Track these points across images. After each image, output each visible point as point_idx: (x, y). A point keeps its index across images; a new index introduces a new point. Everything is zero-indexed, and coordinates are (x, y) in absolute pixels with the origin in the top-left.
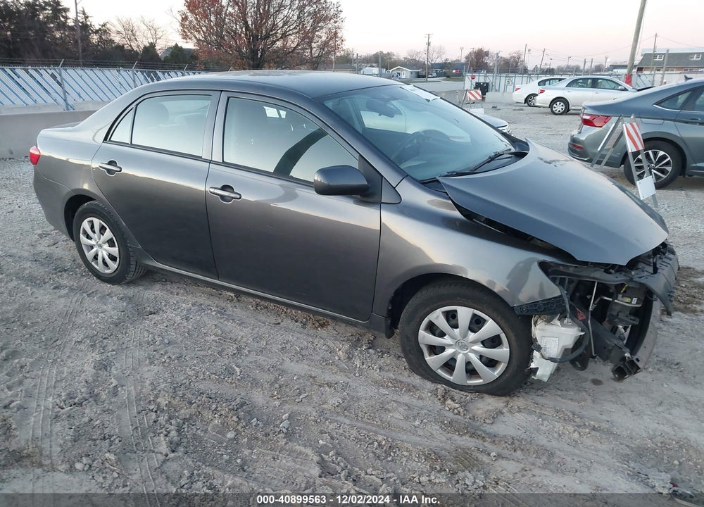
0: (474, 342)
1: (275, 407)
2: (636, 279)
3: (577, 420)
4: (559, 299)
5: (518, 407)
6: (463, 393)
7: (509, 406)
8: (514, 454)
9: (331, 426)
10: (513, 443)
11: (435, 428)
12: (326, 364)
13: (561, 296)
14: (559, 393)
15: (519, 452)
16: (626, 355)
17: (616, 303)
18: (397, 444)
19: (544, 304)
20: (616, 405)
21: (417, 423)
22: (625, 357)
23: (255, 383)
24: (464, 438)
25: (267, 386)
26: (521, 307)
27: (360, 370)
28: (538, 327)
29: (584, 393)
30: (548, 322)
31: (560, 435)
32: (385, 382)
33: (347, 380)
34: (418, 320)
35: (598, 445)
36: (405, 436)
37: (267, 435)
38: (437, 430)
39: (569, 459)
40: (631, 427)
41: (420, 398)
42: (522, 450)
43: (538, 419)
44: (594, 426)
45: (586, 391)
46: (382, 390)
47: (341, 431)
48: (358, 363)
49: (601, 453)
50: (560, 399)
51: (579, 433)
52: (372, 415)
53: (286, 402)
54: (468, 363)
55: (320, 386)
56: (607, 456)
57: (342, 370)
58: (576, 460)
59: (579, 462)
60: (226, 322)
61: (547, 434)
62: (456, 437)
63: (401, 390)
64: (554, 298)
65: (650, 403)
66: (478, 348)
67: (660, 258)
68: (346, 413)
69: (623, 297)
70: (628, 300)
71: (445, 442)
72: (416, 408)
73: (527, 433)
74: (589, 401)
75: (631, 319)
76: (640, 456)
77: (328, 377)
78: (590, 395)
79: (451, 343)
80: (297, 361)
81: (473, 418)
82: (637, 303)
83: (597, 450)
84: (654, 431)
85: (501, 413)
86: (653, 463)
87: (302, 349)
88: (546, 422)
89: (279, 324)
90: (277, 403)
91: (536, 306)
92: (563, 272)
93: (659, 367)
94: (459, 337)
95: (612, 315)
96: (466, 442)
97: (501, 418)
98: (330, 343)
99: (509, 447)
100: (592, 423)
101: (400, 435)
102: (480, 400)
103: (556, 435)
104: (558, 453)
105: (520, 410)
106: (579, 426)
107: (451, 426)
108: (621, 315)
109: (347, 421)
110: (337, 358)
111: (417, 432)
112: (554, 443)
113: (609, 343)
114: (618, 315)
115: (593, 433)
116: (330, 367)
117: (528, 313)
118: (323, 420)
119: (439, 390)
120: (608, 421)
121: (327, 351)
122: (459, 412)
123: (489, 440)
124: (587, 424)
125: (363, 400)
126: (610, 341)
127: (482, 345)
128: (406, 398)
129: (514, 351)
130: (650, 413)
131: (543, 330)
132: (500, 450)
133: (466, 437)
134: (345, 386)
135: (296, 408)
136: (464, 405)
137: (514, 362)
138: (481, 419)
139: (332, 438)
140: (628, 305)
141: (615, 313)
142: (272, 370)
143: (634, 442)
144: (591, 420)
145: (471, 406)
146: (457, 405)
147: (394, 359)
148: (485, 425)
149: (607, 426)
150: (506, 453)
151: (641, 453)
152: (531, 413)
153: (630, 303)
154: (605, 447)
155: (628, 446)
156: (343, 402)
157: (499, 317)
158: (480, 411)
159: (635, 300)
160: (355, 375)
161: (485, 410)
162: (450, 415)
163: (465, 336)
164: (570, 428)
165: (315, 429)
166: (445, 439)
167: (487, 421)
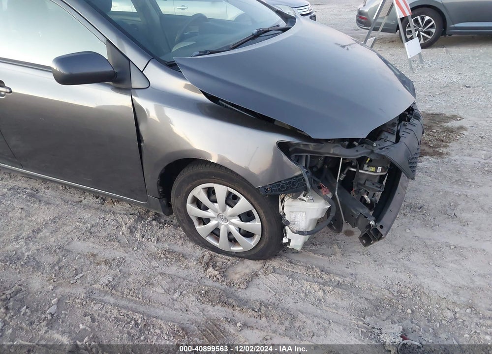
0: (232, 216)
1: (48, 292)
2: (377, 151)
3: (324, 276)
4: (300, 178)
5: (273, 268)
6: (227, 257)
7: (266, 267)
8: (260, 321)
9: (94, 308)
10: (260, 310)
11: (191, 300)
12: (109, 241)
13: (301, 175)
14: (314, 248)
15: (264, 319)
16: (371, 223)
17: (361, 173)
18: (152, 321)
19: (286, 184)
20: (362, 256)
21: (176, 295)
22: (370, 225)
23: (38, 267)
24: (216, 307)
25: (48, 269)
26: (265, 187)
27: (140, 243)
28: (285, 203)
29: (336, 247)
30: (295, 198)
31: (306, 295)
32: (159, 254)
33: (124, 255)
34: (184, 195)
35: (340, 303)
36: (162, 311)
37: (31, 323)
38: (194, 301)
39: (309, 322)
40: (372, 278)
41: (187, 268)
42: (267, 317)
43: (289, 278)
44: (339, 281)
45: (338, 244)
46: (154, 263)
47: (103, 312)
48: (138, 236)
49: (340, 312)
50: (313, 255)
51: (324, 291)
52: (136, 291)
53: (60, 285)
54: (230, 234)
55: (98, 264)
56: (346, 314)
57: (123, 245)
58: (316, 322)
59: (318, 324)
60: (32, 205)
61: (295, 295)
62: (209, 308)
63: (171, 261)
64: (295, 177)
65: (393, 250)
66: (236, 221)
67: (405, 125)
68: (114, 291)
69: (368, 166)
70: (373, 169)
71: (198, 314)
72: (179, 279)
73: (277, 295)
74: (338, 256)
75: (377, 187)
76: (377, 308)
77: (108, 254)
78: (340, 248)
79: (214, 216)
80: (84, 240)
81: (230, 284)
82: (382, 172)
83: (337, 307)
84: (392, 280)
85: (257, 275)
86: (388, 314)
87: (92, 226)
88: (295, 282)
89: (81, 202)
90: (51, 287)
91: (278, 185)
92: (303, 150)
93: (405, 212)
94: (220, 211)
95: (360, 184)
96: (217, 312)
97: (256, 281)
98: (119, 218)
99: (255, 314)
100: (337, 278)
101: (157, 310)
102: (240, 263)
103: (302, 295)
104: (301, 316)
105: (274, 271)
106: (324, 284)
107: (206, 296)
108: (368, 184)
109: (112, 300)
110: (121, 233)
111: (174, 305)
112: (300, 305)
113: (355, 212)
114: (365, 183)
115: (336, 290)
116: (113, 242)
117: (273, 193)
118: (88, 302)
119: (205, 257)
120: (352, 274)
121: (114, 226)
122: (218, 279)
123: (239, 309)
124: (333, 280)
125: (133, 276)
126: (356, 211)
127: (239, 219)
128: (173, 270)
129: (265, 225)
130: (391, 261)
131: (291, 206)
132: (247, 318)
133: (219, 307)
134: (122, 261)
135: (67, 290)
136: (224, 272)
137: (266, 235)
138: (236, 284)
139: (93, 320)
140: (374, 174)
141: (362, 182)
142: (58, 250)
143: (373, 294)
144: (337, 275)
145: (230, 271)
146: (216, 273)
147: (172, 229)
148: (240, 290)
149: (350, 280)
150: (252, 321)
151: (377, 305)
152: (284, 272)
153: (376, 172)
154: (345, 303)
155: (367, 299)
156: (114, 279)
157: (249, 195)
158: (238, 276)
159: (380, 169)
160: (133, 249)
161: (242, 274)
162: (209, 283)
163: (224, 210)
164: (316, 286)
165: (80, 312)
166: (198, 311)
167: (242, 286)
